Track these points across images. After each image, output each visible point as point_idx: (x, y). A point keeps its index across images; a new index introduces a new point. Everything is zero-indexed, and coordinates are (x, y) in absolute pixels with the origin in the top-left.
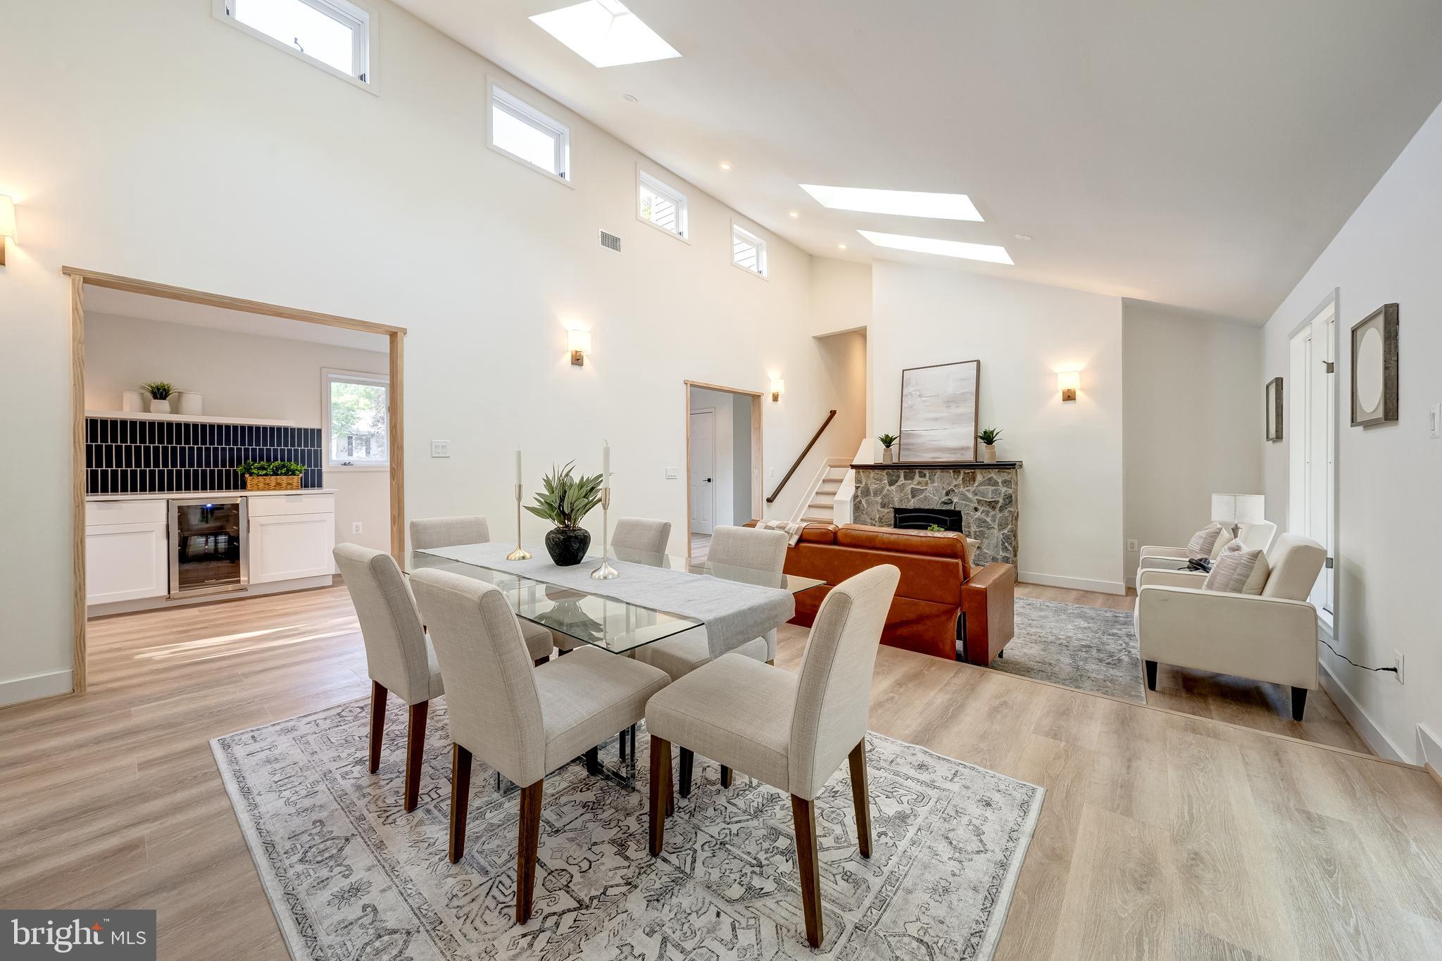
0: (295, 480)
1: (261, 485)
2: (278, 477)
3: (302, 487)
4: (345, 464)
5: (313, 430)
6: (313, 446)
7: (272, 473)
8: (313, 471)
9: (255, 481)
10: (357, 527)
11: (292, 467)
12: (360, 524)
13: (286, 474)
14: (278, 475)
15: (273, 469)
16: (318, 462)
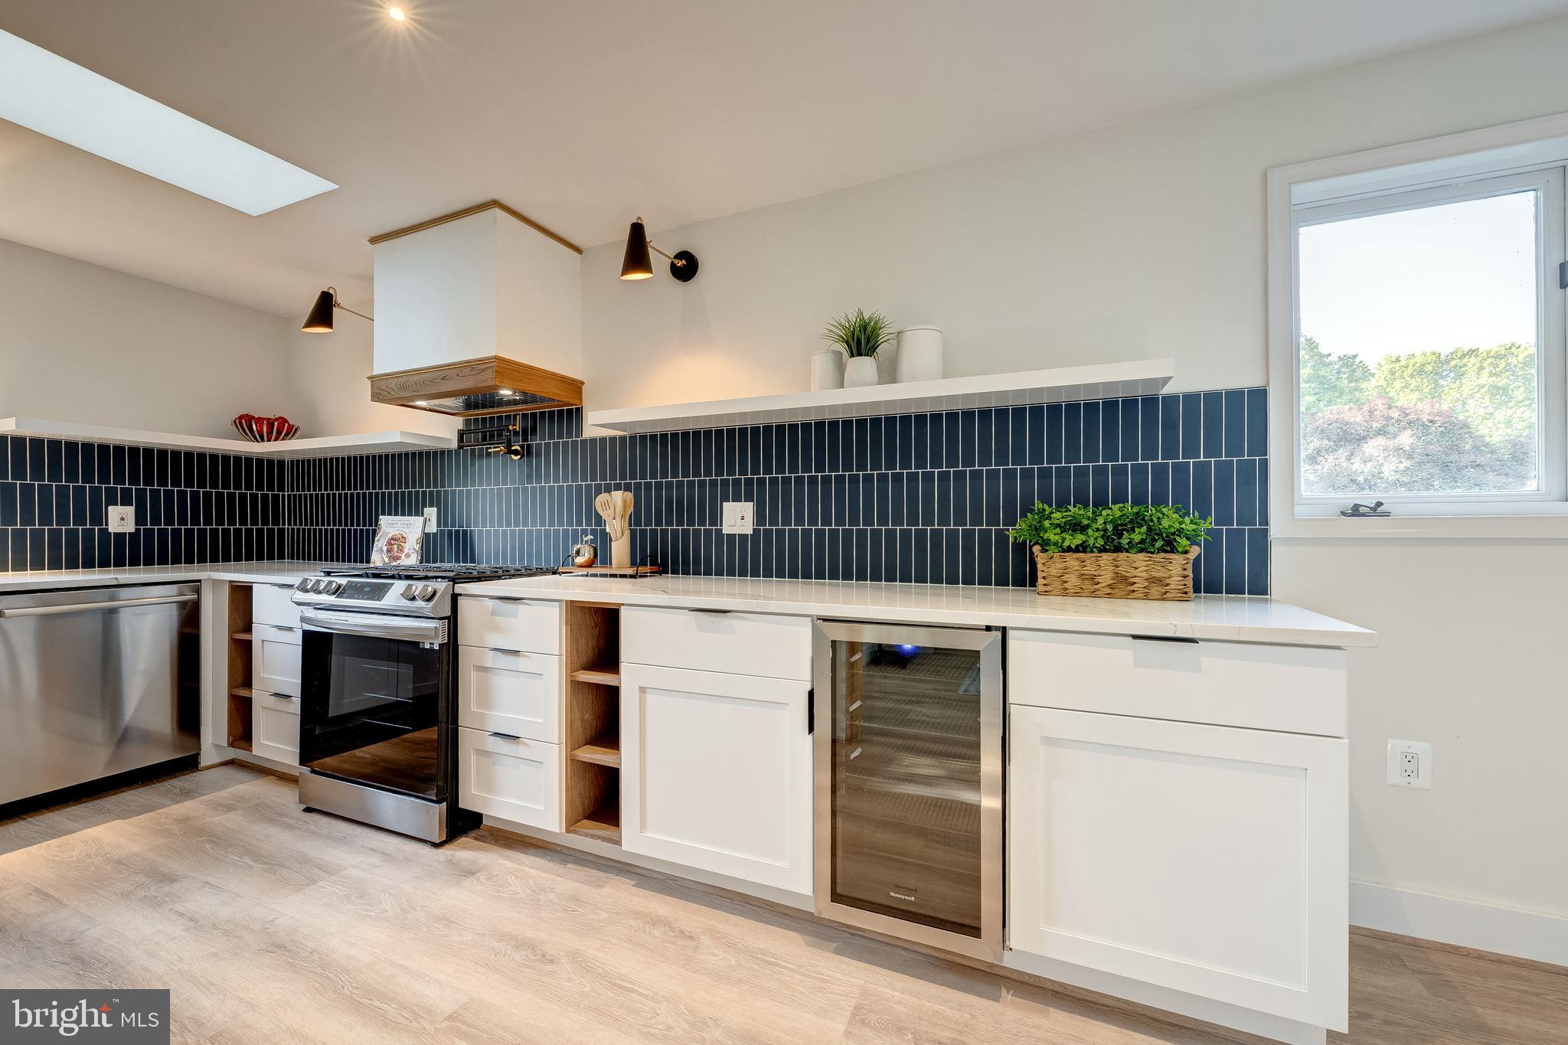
0: (1177, 567)
1: (1073, 580)
2: (1122, 555)
3: (1197, 590)
4: (1356, 511)
5: (1235, 396)
6: (1235, 449)
7: (1100, 542)
8: (1236, 537)
9: (1055, 569)
10: (1409, 758)
11: (1165, 523)
12: (1419, 747)
13: (1143, 548)
14: (1118, 549)
15: (1105, 530)
16: (1256, 510)
